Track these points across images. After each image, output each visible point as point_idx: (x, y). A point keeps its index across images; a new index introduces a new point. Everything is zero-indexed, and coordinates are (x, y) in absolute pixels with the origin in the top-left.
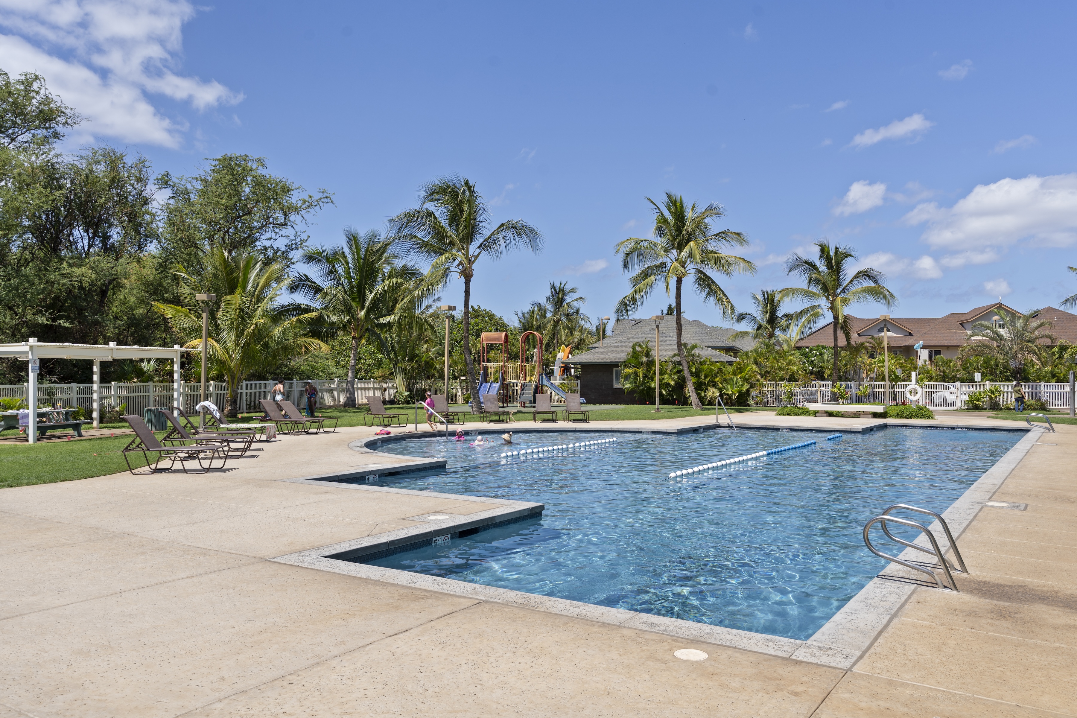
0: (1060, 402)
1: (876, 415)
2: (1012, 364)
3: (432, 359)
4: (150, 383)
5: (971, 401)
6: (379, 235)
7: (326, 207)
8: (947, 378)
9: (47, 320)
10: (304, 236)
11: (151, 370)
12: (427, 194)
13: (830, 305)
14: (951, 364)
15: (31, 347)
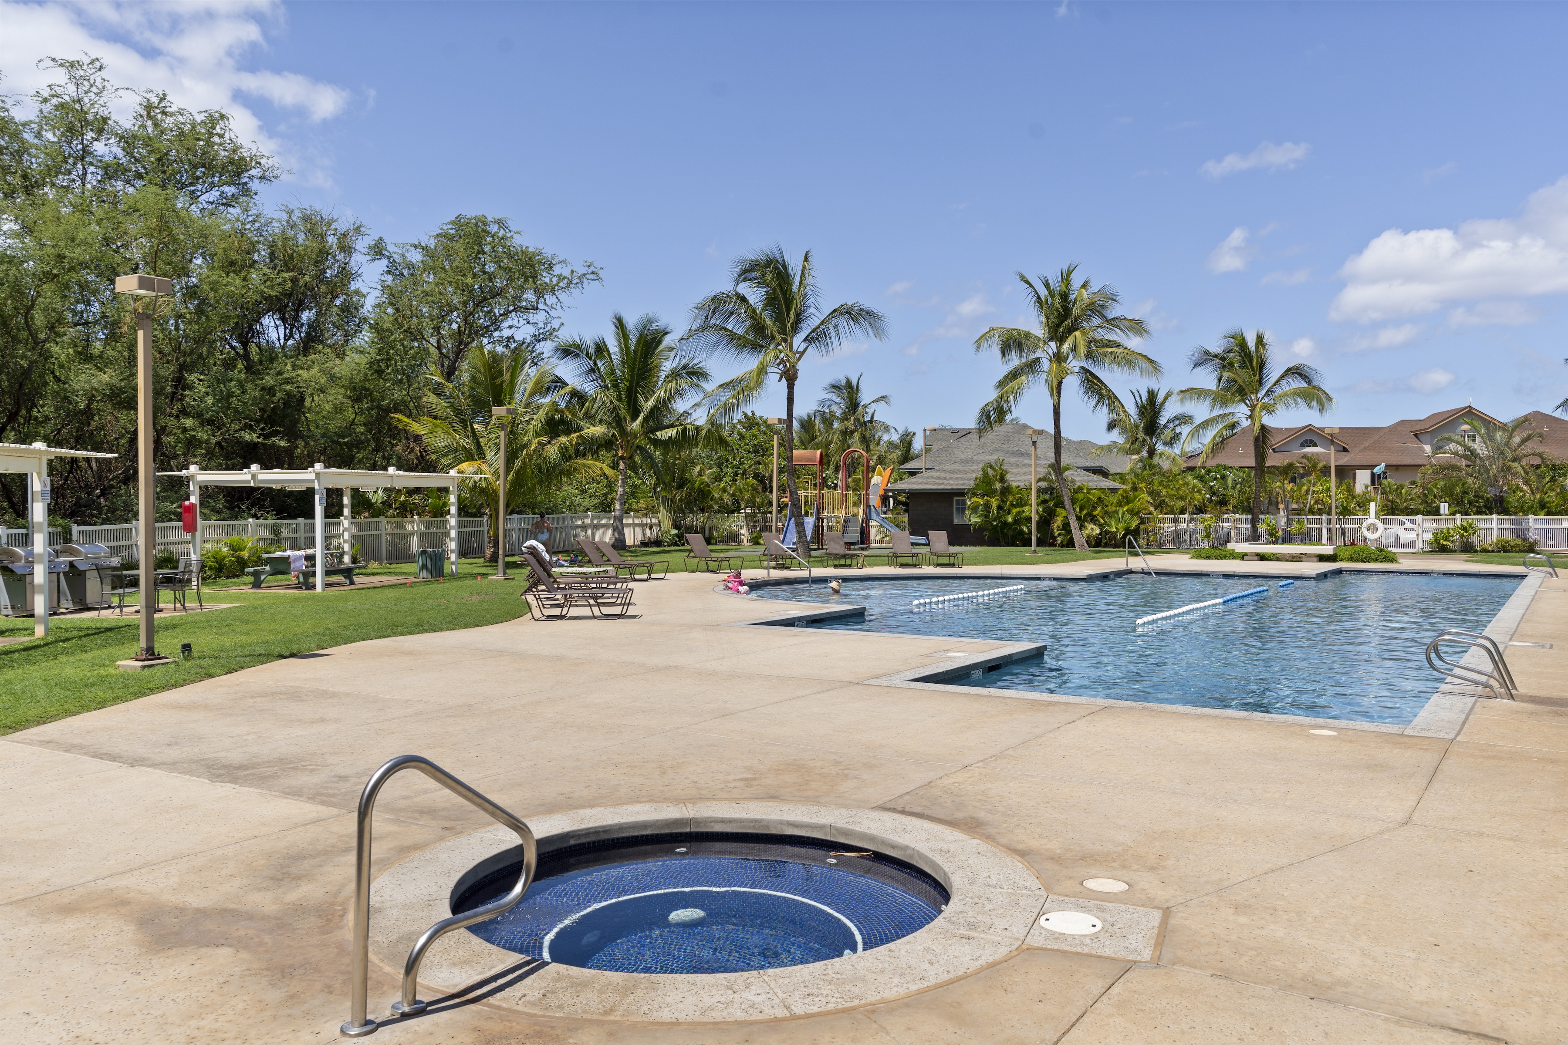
0: (1551, 543)
1: (1322, 558)
2: (1491, 493)
3: (708, 485)
4: (382, 518)
5: (1437, 540)
6: (657, 321)
7: (591, 287)
8: (1398, 509)
9: (258, 437)
10: (555, 324)
11: (380, 501)
12: (738, 273)
13: (1249, 413)
14: (1403, 491)
15: (318, 475)
